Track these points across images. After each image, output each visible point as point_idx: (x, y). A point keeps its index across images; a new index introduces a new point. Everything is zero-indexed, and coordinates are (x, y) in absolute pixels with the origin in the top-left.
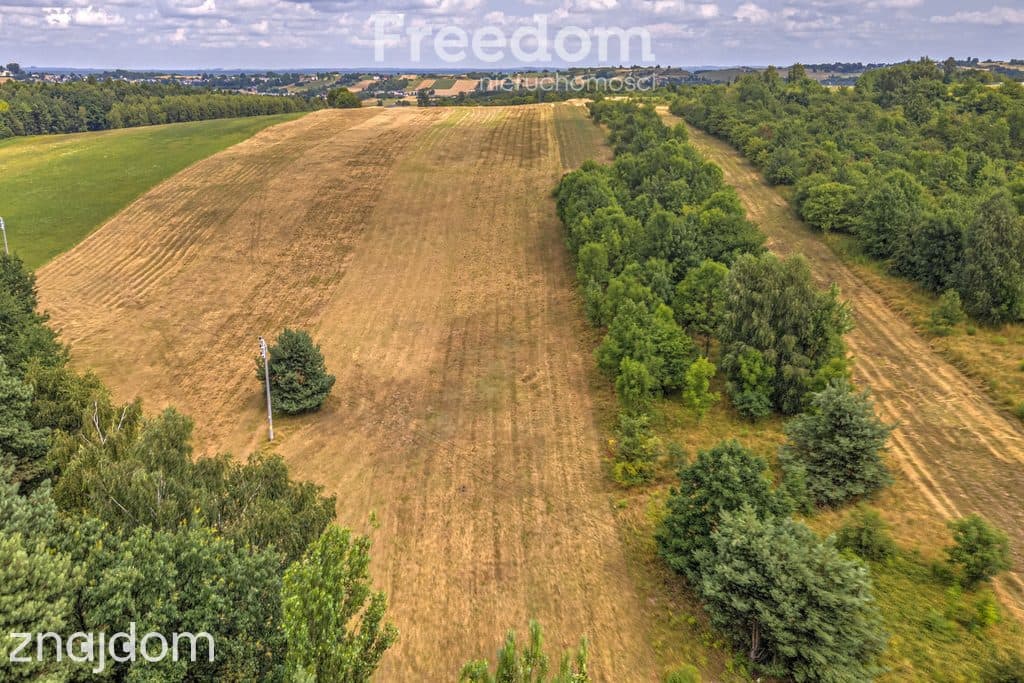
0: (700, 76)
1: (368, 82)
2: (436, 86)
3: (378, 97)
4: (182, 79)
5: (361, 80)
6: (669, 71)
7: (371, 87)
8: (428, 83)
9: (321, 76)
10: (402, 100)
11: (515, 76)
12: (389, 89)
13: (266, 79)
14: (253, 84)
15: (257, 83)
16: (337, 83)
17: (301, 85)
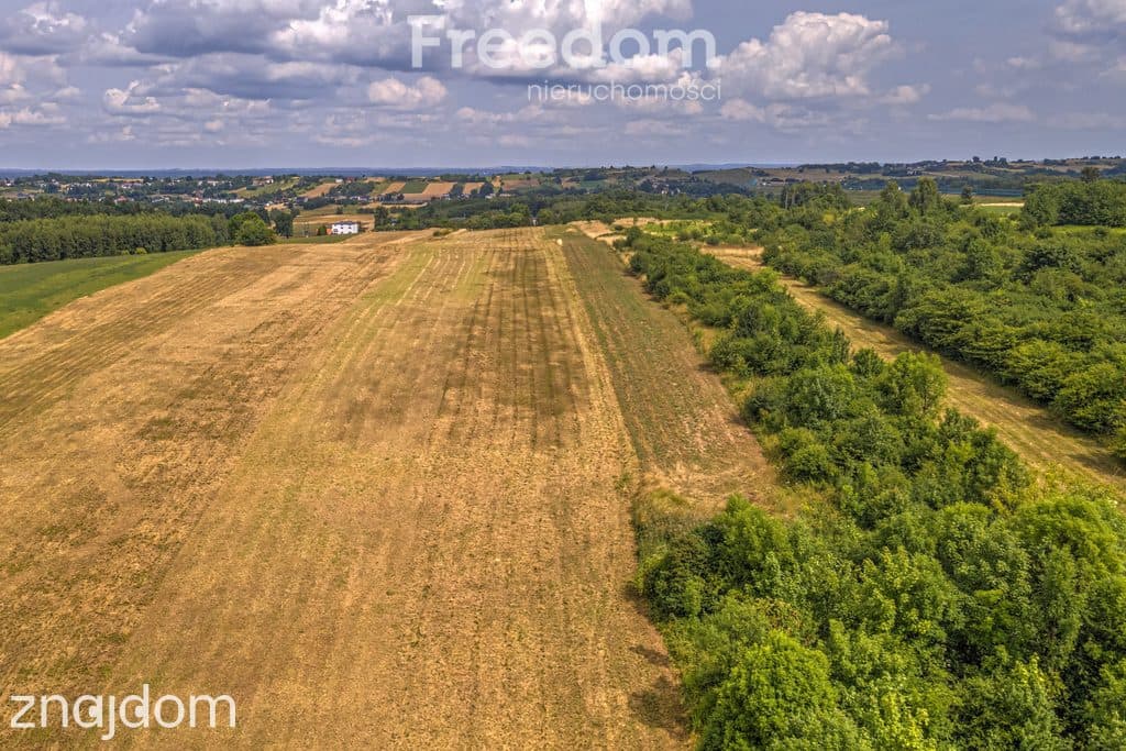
0: (702, 177)
1: (330, 185)
2: (405, 190)
3: (339, 203)
4: (121, 183)
5: (321, 183)
6: (666, 172)
7: (332, 192)
8: (396, 187)
9: (277, 179)
10: (364, 207)
11: (494, 177)
12: (353, 194)
13: (214, 183)
14: (200, 188)
15: (204, 186)
16: (295, 187)
17: (254, 189)
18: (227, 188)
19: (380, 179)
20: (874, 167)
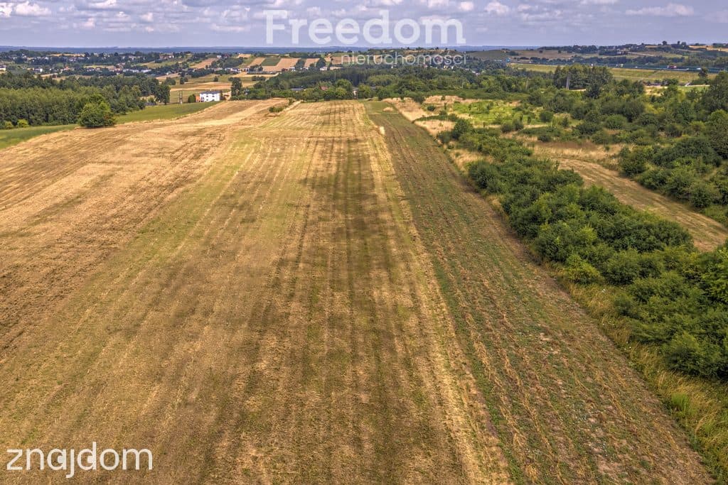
0: (471, 56)
1: (212, 60)
2: (265, 63)
5: (206, 59)
6: (446, 52)
8: (259, 61)
9: (176, 55)
11: (326, 55)
13: (133, 58)
14: (123, 61)
15: (126, 60)
16: (188, 61)
17: (160, 62)
18: (141, 61)
19: (248, 56)
20: (592, 49)
